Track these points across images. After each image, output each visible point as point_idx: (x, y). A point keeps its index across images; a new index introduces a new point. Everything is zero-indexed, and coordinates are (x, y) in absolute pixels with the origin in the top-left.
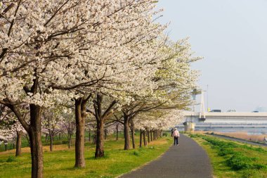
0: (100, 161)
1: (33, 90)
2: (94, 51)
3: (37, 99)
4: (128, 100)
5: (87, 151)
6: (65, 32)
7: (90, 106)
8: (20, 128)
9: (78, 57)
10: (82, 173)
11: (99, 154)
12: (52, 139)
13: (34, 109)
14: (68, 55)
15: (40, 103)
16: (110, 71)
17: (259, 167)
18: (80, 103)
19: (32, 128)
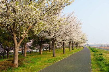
0: (73, 50)
1: (64, 40)
2: (72, 35)
3: (64, 42)
4: (77, 42)
5: (71, 49)
6: (68, 32)
7: (72, 42)
8: (62, 45)
9: (70, 36)
10: (70, 52)
11: (73, 49)
12: (66, 47)
13: (64, 43)
14: (68, 35)
15: (65, 42)
16: (74, 38)
17: (97, 52)
18: (70, 42)
19: (63, 46)
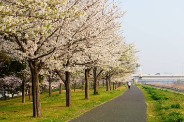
0: (96, 96)
1: (67, 65)
2: (93, 48)
3: (69, 69)
4: (108, 69)
5: (90, 92)
6: (81, 40)
7: (92, 72)
8: (61, 82)
9: (86, 51)
10: (88, 101)
11: (96, 93)
12: (75, 86)
13: (67, 74)
14: (82, 50)
15: (70, 71)
16: (100, 57)
17: (166, 99)
18: (87, 71)
19: (67, 82)
